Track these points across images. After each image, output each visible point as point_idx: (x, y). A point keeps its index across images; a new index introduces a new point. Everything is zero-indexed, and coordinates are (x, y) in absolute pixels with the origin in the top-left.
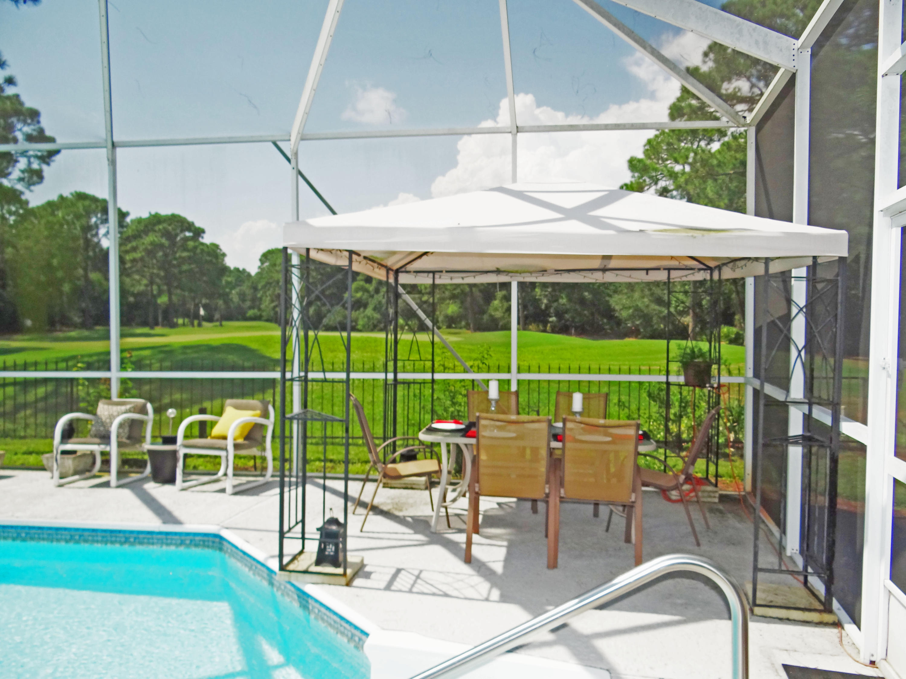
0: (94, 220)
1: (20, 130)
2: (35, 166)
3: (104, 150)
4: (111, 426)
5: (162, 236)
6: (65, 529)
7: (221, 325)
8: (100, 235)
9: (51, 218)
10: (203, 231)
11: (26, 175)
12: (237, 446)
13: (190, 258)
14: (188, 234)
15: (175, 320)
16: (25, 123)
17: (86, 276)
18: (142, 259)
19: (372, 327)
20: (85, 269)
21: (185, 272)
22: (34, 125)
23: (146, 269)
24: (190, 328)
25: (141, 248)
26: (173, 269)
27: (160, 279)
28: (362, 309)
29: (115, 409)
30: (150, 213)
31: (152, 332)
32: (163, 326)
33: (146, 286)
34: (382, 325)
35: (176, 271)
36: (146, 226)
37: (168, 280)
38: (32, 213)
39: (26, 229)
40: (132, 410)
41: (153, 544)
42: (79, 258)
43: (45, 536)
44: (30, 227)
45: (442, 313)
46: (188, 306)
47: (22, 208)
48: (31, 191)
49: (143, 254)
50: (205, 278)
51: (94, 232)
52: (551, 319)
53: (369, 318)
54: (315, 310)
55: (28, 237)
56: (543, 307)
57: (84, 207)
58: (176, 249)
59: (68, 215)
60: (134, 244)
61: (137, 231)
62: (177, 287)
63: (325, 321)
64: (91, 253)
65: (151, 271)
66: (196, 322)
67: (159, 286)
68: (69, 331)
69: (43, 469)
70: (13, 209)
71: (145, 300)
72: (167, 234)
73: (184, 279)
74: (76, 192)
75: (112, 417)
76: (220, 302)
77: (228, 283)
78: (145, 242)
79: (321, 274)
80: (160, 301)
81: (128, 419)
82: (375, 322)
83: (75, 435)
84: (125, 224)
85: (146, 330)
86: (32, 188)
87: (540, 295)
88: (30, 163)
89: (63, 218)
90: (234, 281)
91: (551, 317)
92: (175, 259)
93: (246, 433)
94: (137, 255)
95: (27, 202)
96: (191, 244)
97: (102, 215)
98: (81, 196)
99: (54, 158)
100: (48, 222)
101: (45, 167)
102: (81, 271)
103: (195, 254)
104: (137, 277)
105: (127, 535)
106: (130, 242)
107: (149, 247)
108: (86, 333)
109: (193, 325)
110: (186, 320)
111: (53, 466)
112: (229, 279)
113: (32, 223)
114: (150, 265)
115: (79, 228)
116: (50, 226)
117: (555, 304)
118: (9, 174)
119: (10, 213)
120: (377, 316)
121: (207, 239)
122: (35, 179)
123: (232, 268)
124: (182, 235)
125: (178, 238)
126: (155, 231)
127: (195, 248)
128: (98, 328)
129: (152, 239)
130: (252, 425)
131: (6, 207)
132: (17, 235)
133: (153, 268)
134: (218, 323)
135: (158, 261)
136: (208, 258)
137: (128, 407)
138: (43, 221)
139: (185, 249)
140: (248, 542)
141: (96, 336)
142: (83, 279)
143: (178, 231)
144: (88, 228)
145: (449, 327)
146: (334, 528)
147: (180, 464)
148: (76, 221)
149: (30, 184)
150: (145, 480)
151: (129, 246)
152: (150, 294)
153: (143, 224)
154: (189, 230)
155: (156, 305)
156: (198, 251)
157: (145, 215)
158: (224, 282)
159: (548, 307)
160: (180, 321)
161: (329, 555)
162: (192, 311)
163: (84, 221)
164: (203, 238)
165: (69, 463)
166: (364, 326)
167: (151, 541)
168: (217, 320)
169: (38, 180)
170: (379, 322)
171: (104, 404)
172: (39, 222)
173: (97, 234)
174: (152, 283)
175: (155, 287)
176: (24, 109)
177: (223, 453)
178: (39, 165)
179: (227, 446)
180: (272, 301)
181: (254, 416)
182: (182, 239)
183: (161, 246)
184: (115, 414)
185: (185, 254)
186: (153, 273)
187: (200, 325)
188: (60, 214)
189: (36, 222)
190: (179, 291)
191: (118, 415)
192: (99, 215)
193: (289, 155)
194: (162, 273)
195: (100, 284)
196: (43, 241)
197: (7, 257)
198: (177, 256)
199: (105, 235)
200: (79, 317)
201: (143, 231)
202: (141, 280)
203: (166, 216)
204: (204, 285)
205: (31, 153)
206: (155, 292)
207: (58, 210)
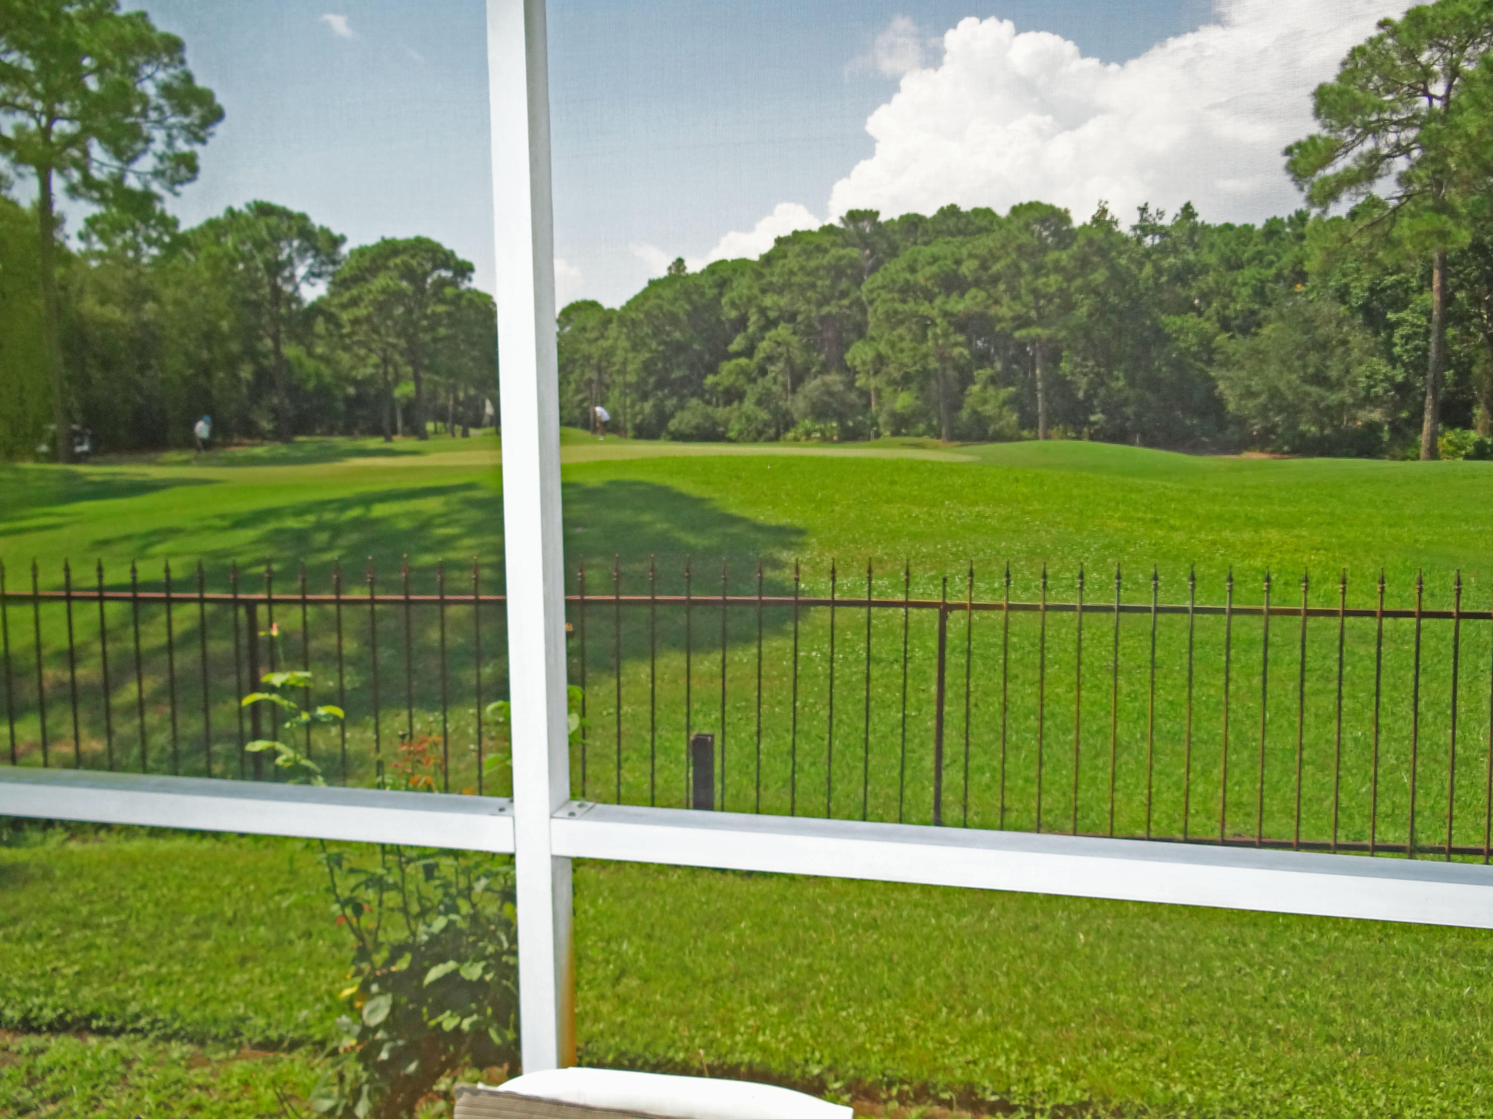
0: (286, 251)
1: (150, 77)
2: (182, 146)
5: (403, 277)
8: (298, 279)
9: (214, 250)
10: (471, 268)
11: (167, 164)
13: (449, 314)
14: (446, 274)
15: (422, 424)
16: (159, 62)
17: (277, 352)
18: (368, 319)
19: (754, 434)
20: (276, 340)
21: (442, 339)
22: (175, 67)
23: (375, 338)
24: (449, 440)
25: (367, 299)
26: (421, 335)
27: (400, 354)
28: (736, 404)
31: (391, 446)
32: (405, 434)
33: (376, 366)
34: (772, 431)
35: (426, 337)
36: (373, 260)
37: (413, 354)
38: (184, 241)
39: (176, 270)
42: (265, 320)
44: (181, 265)
45: (885, 409)
46: (443, 401)
47: (167, 232)
48: (177, 194)
49: (371, 309)
50: (476, 353)
51: (286, 273)
52: (1093, 418)
53: (748, 419)
54: (654, 405)
55: (178, 283)
56: (1081, 395)
57: (268, 227)
58: (425, 300)
59: (243, 243)
60: (354, 292)
61: (359, 268)
62: (429, 369)
63: (673, 425)
64: (284, 311)
65: (384, 340)
66: (458, 429)
67: (397, 367)
68: (253, 445)
70: (154, 234)
71: (372, 391)
72: (409, 274)
73: (439, 355)
74: (255, 202)
78: (373, 288)
79: (665, 343)
80: (399, 392)
82: (760, 427)
84: (337, 258)
85: (379, 442)
86: (178, 188)
87: (1073, 374)
88: (171, 141)
89: (236, 249)
91: (1093, 413)
92: (426, 317)
94: (361, 312)
95: (175, 223)
96: (449, 291)
97: (300, 243)
98: (264, 210)
99: (211, 130)
100: (210, 256)
101: (198, 148)
102: (269, 343)
103: (458, 307)
104: (362, 352)
106: (348, 288)
107: (380, 298)
108: (281, 449)
109: (454, 434)
110: (439, 424)
113: (186, 260)
114: (383, 330)
115: (261, 267)
116: (214, 263)
117: (1102, 391)
119: (151, 242)
120: (764, 415)
121: (476, 284)
122: (183, 171)
124: (434, 276)
125: (429, 281)
126: (387, 268)
127: (458, 297)
128: (301, 438)
129: (384, 283)
131: (139, 228)
132: (162, 280)
133: (388, 334)
135: (395, 323)
136: (480, 316)
138: (202, 255)
139: (439, 298)
141: (299, 454)
142: (272, 356)
143: (428, 268)
144: (275, 268)
145: (896, 433)
148: (256, 254)
149: (174, 182)
151: (346, 296)
152: (381, 381)
153: (367, 258)
154: (446, 266)
155: (393, 401)
156: (463, 303)
157: (372, 241)
159: (1088, 397)
160: (430, 426)
162: (450, 409)
163: (269, 254)
164: (470, 280)
166: (741, 433)
169: (189, 175)
170: (766, 424)
172: (197, 258)
173: (292, 278)
174: (386, 361)
175: (390, 369)
176: (155, 36)
178: (188, 143)
180: (578, 391)
182: (434, 283)
183: (401, 295)
185: (441, 309)
186: (387, 344)
188: (229, 241)
189: (192, 258)
190: (432, 376)
192: (295, 244)
194: (403, 343)
195: (301, 365)
196: (204, 289)
197: (145, 318)
198: (429, 311)
199: (305, 278)
200: (269, 422)
201: (368, 270)
202: (367, 356)
203: (407, 241)
204: (471, 364)
205: (172, 120)
206: (390, 378)
207: (225, 234)
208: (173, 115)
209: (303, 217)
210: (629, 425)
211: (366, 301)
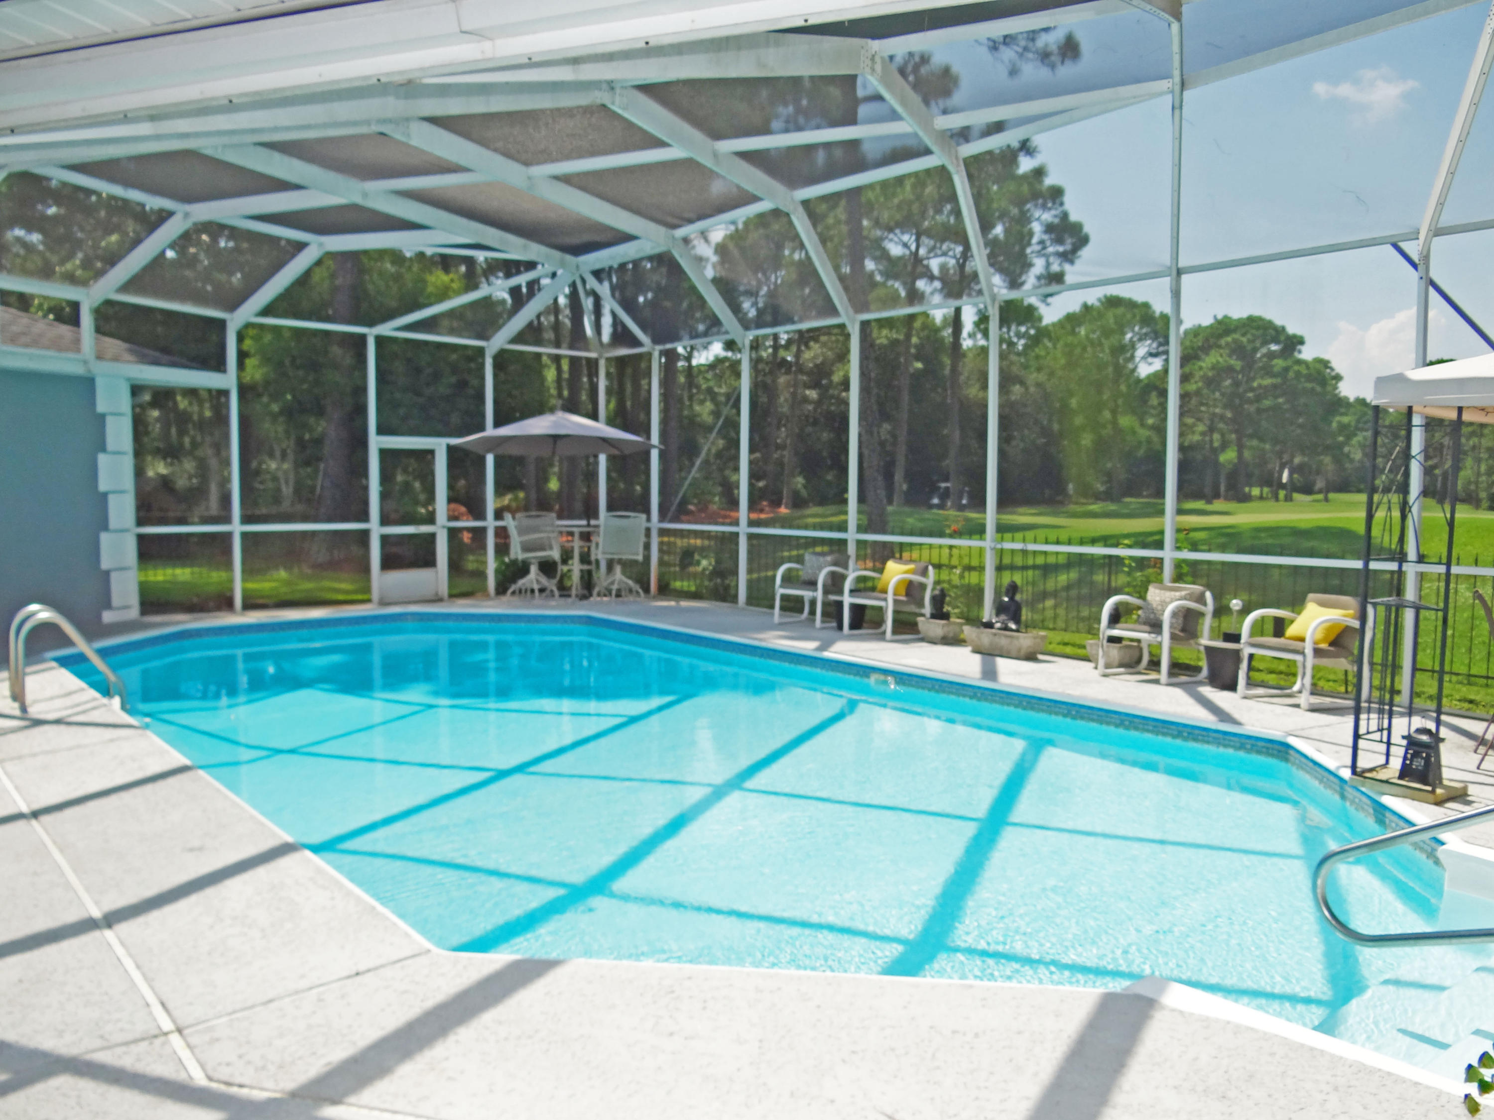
0: (1129, 336)
1: (1038, 219)
2: (1055, 268)
3: (1168, 279)
4: (1163, 614)
5: (1230, 356)
6: (1116, 713)
7: (1326, 500)
8: (1137, 359)
9: (1070, 339)
10: (1301, 341)
11: (1043, 282)
12: (1318, 652)
13: (1275, 387)
14: (1274, 347)
15: (1247, 489)
16: (1044, 207)
17: (1114, 423)
18: (1198, 392)
20: (1114, 412)
21: (1267, 410)
22: (1056, 209)
23: (1203, 408)
24: (1272, 503)
25: (1198, 374)
26: (1247, 407)
27: (1227, 424)
29: (1169, 595)
30: (1215, 317)
31: (1209, 507)
32: (1227, 499)
33: (1203, 434)
35: (1252, 408)
36: (1207, 340)
37: (1239, 424)
38: (1043, 333)
39: (1038, 357)
40: (1188, 597)
41: (1208, 742)
42: (1106, 396)
43: (1095, 717)
44: (1043, 353)
46: (1270, 466)
47: (1033, 327)
48: (1048, 304)
49: (1200, 384)
50: (1300, 420)
51: (1128, 355)
55: (1039, 369)
57: (1115, 317)
58: (1252, 374)
59: (1094, 332)
61: (1193, 348)
62: (1251, 436)
64: (1123, 388)
65: (1211, 409)
66: (1282, 494)
67: (1223, 435)
69: (1086, 659)
70: (1023, 329)
71: (1199, 457)
72: (1238, 350)
73: (1264, 424)
74: (1105, 296)
75: (1164, 604)
76: (1327, 460)
77: (1343, 427)
78: (1203, 365)
80: (1223, 458)
81: (1183, 607)
83: (1123, 619)
85: (1199, 505)
86: (1050, 300)
88: (1048, 265)
89: (1087, 336)
90: (1353, 424)
92: (1252, 390)
93: (1332, 637)
94: (1191, 387)
95: (1041, 319)
96: (1279, 363)
97: (1141, 328)
98: (1113, 302)
99: (1079, 253)
100: (1066, 345)
101: (1067, 267)
102: (1107, 415)
103: (1285, 379)
104: (1190, 421)
105: (1181, 729)
107: (1210, 374)
108: (1112, 507)
109: (1277, 499)
110: (1266, 490)
111: (1097, 655)
112: (1345, 420)
113: (1047, 348)
114: (1211, 403)
115: (1107, 351)
116: (1068, 350)
118: (1022, 284)
119: (1019, 336)
121: (1307, 353)
122: (1054, 286)
123: (1352, 400)
124: (1264, 350)
125: (1258, 355)
126: (1220, 347)
127: (1286, 369)
128: (1128, 500)
129: (1214, 361)
130: (1343, 627)
131: (1013, 328)
132: (1026, 367)
133: (1215, 406)
134: (1321, 496)
135: (1223, 394)
136: (1309, 385)
137: (1183, 593)
138: (1060, 344)
139: (1268, 371)
140: (1320, 751)
141: (1126, 511)
142: (1109, 427)
143: (1258, 344)
144: (1120, 350)
146: (1424, 738)
147: (1244, 665)
148: (1103, 340)
149: (1047, 295)
150: (1201, 683)
152: (1207, 446)
153: (1200, 338)
154: (1276, 341)
155: (1216, 463)
156: (1291, 374)
157: (1207, 321)
158: (1334, 425)
160: (1256, 491)
161: (1417, 769)
163: (1114, 340)
164: (1300, 352)
165: (1114, 651)
167: (1206, 738)
168: (1320, 492)
169: (1058, 288)
171: (1156, 588)
172: (1055, 348)
173: (1132, 357)
174: (1212, 429)
175: (1216, 436)
176: (1045, 188)
177: (1299, 658)
178: (1060, 265)
179: (1304, 648)
181: (1345, 616)
182: (1265, 356)
183: (1230, 369)
184: (1168, 600)
185: (1267, 381)
186: (1214, 414)
187: (1288, 499)
188: (1083, 331)
189: (1049, 345)
190: (1255, 443)
191: (1172, 601)
192: (1137, 329)
193: (1415, 258)
194: (1229, 415)
195: (1134, 433)
196: (1060, 373)
197: (1013, 398)
198: (1255, 384)
199: (1144, 358)
200: (1103, 483)
201: (1200, 348)
202: (1194, 425)
203: (1239, 320)
204: (1299, 431)
205: (1051, 249)
206: (1216, 444)
207: (1080, 325)
208: (1051, 245)
209: (1146, 306)
210: (1483, 495)
211: (1197, 378)
